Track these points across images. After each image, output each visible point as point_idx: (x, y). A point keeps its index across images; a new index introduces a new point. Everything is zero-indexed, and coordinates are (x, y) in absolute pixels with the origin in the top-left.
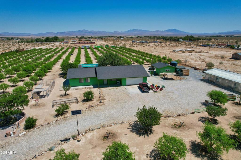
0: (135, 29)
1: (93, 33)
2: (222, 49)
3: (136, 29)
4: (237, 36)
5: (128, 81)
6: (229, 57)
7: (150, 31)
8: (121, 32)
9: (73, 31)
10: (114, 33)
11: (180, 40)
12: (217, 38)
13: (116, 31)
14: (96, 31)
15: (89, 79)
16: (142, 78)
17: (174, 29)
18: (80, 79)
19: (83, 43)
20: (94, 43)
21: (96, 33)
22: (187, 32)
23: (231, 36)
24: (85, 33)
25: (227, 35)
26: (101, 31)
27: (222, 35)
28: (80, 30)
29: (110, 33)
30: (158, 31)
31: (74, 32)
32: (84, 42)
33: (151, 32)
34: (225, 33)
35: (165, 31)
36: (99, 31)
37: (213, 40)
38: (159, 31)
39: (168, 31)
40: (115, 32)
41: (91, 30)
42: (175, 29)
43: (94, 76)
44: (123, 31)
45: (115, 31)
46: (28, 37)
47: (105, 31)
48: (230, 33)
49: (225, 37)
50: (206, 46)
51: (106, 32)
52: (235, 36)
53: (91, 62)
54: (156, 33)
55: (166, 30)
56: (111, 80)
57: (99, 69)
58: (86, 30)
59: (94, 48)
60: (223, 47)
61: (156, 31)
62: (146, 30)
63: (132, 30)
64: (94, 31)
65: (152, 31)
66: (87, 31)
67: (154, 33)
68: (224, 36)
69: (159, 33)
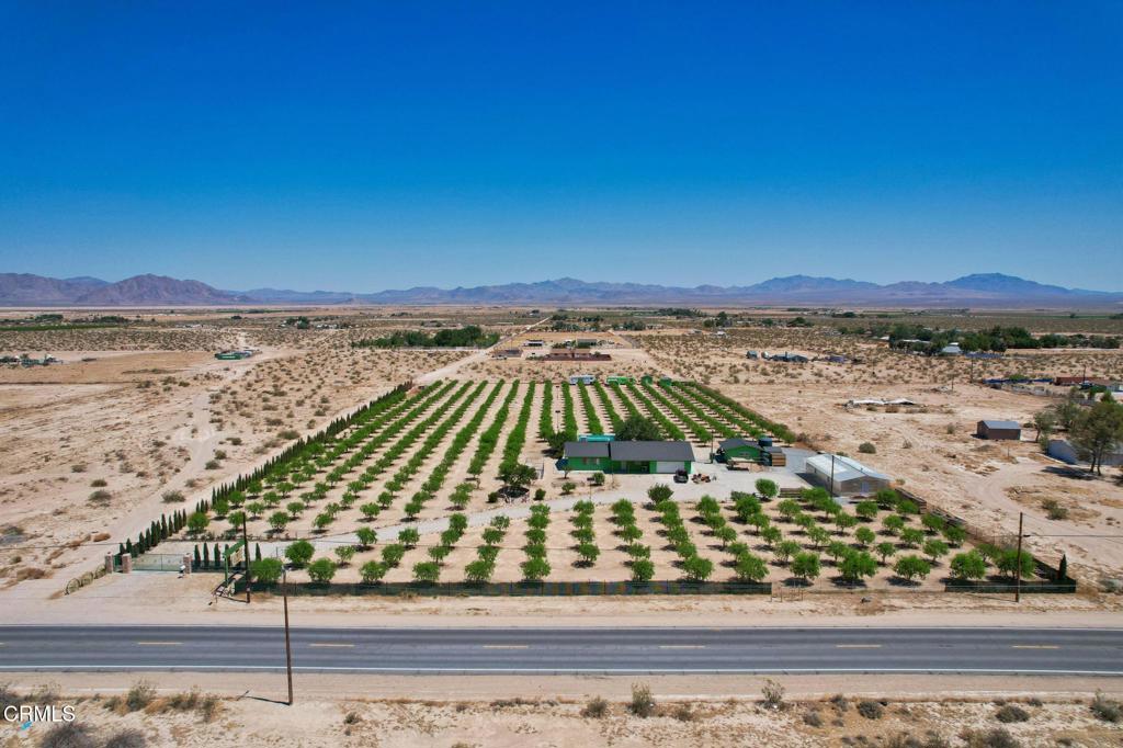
0: (799, 277)
1: (607, 292)
3: (803, 274)
5: (660, 466)
7: (872, 285)
8: (733, 288)
10: (697, 293)
13: (707, 283)
14: (618, 284)
15: (598, 461)
16: (683, 463)
18: (585, 459)
19: (570, 356)
20: (608, 357)
21: (619, 292)
24: (570, 291)
26: (638, 285)
28: (548, 281)
29: (679, 291)
30: (910, 282)
31: (526, 287)
32: (573, 355)
33: (879, 287)
35: (947, 283)
38: (916, 283)
39: (962, 282)
40: (702, 288)
41: (597, 281)
42: (1003, 273)
43: (607, 455)
45: (703, 284)
46: (341, 306)
51: (662, 288)
53: (600, 431)
54: (901, 295)
55: (951, 280)
56: (632, 462)
57: (616, 446)
58: (576, 281)
59: (606, 385)
61: (903, 283)
62: (848, 281)
63: (783, 280)
64: (610, 284)
65: (884, 282)
66: (579, 283)
67: (893, 294)
69: (918, 294)
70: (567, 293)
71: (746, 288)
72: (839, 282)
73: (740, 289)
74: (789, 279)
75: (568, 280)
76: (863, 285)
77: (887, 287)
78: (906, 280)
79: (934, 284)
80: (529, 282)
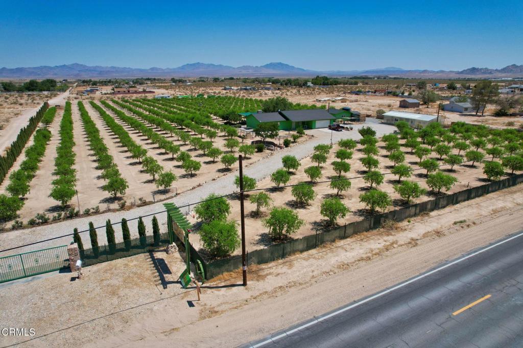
0: (199, 63)
1: (101, 71)
2: (382, 97)
3: (201, 62)
4: (395, 78)
5: (318, 124)
6: (396, 105)
7: (231, 67)
8: (168, 68)
9: (45, 67)
10: (150, 71)
11: (308, 85)
12: (366, 81)
14: (107, 67)
17: (280, 63)
19: (127, 92)
21: (109, 71)
22: (305, 69)
23: (385, 78)
24: (79, 71)
25: (378, 75)
26: (118, 68)
27: (370, 75)
28: (64, 65)
29: (141, 71)
30: (247, 66)
31: (51, 68)
32: (129, 91)
33: (234, 68)
34: (373, 72)
35: (261, 66)
36: (115, 68)
37: (360, 84)
38: (249, 66)
39: (267, 66)
40: (152, 69)
41: (95, 65)
44: (171, 68)
45: (152, 67)
47: (129, 68)
48: (383, 71)
49: (376, 79)
50: (358, 93)
51: (132, 69)
52: (390, 78)
54: (244, 72)
58: (82, 65)
60: (383, 94)
62: (221, 66)
63: (191, 65)
64: (103, 68)
65: (236, 66)
66: (85, 66)
67: (240, 71)
68: (374, 78)
69: (251, 71)
70: (78, 72)
71: (174, 69)
72: (217, 66)
73: (171, 69)
74: (194, 65)
75: (77, 65)
76: (227, 67)
77: (238, 68)
78: (245, 65)
79: (257, 67)
80: (53, 65)
